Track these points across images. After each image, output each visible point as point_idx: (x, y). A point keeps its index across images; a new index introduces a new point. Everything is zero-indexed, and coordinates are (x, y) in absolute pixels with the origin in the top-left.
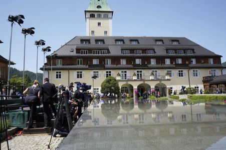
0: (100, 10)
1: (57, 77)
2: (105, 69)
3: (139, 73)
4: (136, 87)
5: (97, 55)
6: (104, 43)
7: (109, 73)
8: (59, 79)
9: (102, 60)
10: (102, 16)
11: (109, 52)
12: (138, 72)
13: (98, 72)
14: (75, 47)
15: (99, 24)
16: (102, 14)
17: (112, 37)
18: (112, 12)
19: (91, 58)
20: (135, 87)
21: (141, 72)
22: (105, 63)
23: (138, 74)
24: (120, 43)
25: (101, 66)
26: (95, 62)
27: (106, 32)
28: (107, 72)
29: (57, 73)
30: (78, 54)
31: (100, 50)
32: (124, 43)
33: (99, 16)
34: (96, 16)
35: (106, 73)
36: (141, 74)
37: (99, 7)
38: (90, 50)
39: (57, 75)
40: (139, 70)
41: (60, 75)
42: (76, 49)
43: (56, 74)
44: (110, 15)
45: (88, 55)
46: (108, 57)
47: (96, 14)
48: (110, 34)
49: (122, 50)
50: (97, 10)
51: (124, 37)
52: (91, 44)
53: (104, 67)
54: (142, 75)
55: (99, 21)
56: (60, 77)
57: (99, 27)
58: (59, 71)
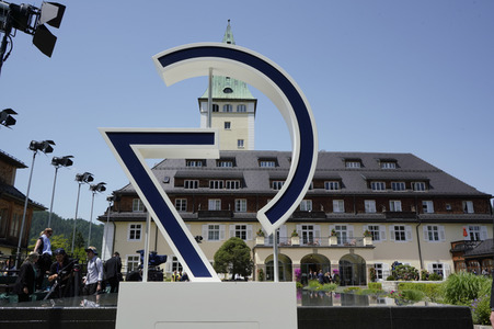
0: (230, 96)
1: (132, 237)
2: (233, 220)
3: (308, 231)
4: (299, 263)
5: (219, 190)
6: (235, 165)
7: (241, 230)
8: (135, 240)
9: (228, 201)
10: (235, 109)
11: (243, 185)
12: (304, 228)
13: (217, 227)
14: (174, 173)
15: (227, 125)
16: (235, 105)
17: (252, 153)
18: (255, 101)
19: (205, 197)
20: (296, 262)
21: (311, 228)
22: (233, 207)
23: (305, 233)
24: (268, 165)
25: (226, 214)
26: (213, 205)
27: (240, 142)
28: (238, 227)
29: (133, 227)
30: (178, 189)
31: (225, 179)
32: (277, 165)
33: (228, 109)
34: (221, 109)
35: (235, 230)
36: (311, 233)
37: (228, 90)
38: (204, 181)
39: (132, 232)
40: (307, 224)
41: (138, 232)
42: (176, 178)
43: (129, 229)
44: (250, 107)
45: (199, 189)
46: (241, 196)
47: (221, 105)
48: (250, 146)
49: (271, 180)
50: (225, 96)
51: (278, 153)
52: (208, 167)
53: (232, 215)
54: (314, 235)
55: (228, 120)
56: (138, 237)
57: (227, 132)
58: (136, 224)
